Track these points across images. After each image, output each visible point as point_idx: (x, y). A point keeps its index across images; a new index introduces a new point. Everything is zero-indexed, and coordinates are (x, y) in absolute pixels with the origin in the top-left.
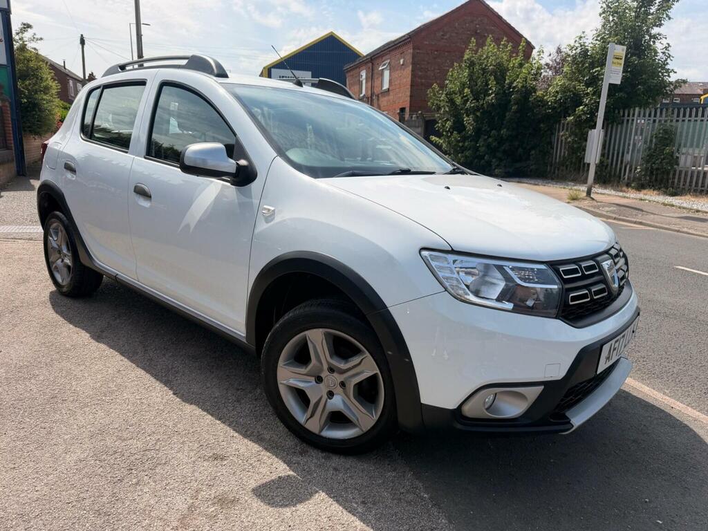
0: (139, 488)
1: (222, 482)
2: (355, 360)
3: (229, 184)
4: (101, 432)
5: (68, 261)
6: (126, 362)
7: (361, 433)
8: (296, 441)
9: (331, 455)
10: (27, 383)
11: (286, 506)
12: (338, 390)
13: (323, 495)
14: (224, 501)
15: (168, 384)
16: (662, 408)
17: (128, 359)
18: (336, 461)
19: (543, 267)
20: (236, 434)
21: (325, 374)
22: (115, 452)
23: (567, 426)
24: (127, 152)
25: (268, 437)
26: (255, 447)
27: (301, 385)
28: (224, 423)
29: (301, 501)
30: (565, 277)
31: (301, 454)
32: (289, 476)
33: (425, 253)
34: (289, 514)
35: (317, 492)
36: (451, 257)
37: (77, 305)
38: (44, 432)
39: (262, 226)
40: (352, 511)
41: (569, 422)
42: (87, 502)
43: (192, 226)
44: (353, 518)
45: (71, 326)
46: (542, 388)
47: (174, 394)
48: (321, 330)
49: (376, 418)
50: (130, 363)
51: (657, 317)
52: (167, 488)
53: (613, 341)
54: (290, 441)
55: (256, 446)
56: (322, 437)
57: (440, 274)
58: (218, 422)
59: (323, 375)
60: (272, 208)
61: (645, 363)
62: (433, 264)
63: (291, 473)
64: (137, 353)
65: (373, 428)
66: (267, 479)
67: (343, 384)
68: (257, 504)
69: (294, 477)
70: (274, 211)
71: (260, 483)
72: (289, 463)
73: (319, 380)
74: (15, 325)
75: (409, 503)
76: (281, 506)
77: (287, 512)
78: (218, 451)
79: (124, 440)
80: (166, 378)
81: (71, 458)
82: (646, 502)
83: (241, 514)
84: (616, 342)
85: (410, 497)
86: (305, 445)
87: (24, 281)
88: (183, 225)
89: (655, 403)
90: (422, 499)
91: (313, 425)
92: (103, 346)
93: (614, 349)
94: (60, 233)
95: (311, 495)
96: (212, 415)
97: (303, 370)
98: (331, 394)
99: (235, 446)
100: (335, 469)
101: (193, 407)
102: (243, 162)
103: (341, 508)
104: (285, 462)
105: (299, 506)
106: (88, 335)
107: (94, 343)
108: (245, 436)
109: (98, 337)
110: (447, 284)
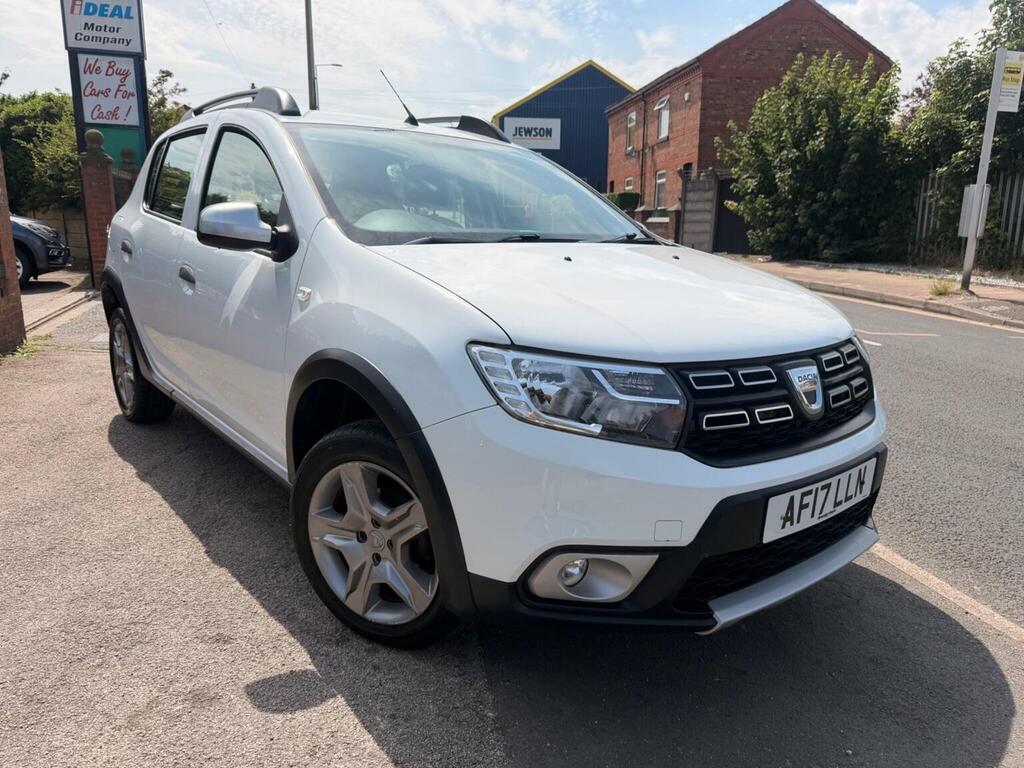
0: (98, 671)
1: (210, 671)
2: (402, 509)
3: (270, 259)
4: (88, 596)
5: (131, 375)
6: (166, 507)
7: (413, 616)
8: (339, 624)
9: (380, 647)
10: (29, 530)
11: (282, 711)
12: (385, 553)
13: (340, 700)
14: (200, 699)
15: (204, 538)
16: (948, 612)
17: (170, 503)
18: (384, 656)
19: (659, 371)
20: (261, 610)
21: (368, 528)
22: (92, 623)
23: (707, 623)
24: (179, 224)
25: (301, 616)
26: (277, 628)
27: (338, 543)
28: (252, 594)
29: (303, 707)
30: (697, 388)
31: (337, 643)
32: (306, 671)
33: (475, 349)
34: (278, 724)
35: (334, 696)
36: (512, 355)
37: (141, 432)
38: (17, 591)
39: (298, 316)
40: (369, 727)
41: (710, 616)
42: (24, 684)
43: (231, 321)
44: (368, 736)
45: (120, 459)
46: (654, 558)
47: (206, 552)
48: (357, 463)
49: (431, 595)
50: (169, 509)
51: (1011, 473)
52: (135, 674)
53: (797, 494)
54: (331, 625)
55: (282, 627)
56: (366, 620)
57: (492, 380)
58: (245, 592)
59: (365, 530)
60: (308, 290)
61: (958, 543)
62: (483, 364)
63: (312, 667)
64: (185, 497)
65: (428, 609)
66: (275, 673)
67: (390, 544)
68: (244, 706)
69: (313, 673)
70: (309, 294)
71: (260, 677)
72: (313, 655)
73: (362, 537)
74: (50, 457)
75: (459, 723)
76: (274, 711)
77: (278, 719)
78: (225, 632)
79: (112, 608)
80: (204, 530)
81: (32, 627)
82: (847, 754)
83: (214, 717)
84: (804, 495)
85: (465, 714)
86: (349, 631)
87: (92, 401)
88: (224, 316)
89: (941, 606)
90: (483, 718)
91: (356, 603)
92: (146, 486)
93: (803, 507)
94: (123, 337)
95: (323, 699)
96: (241, 583)
97: (336, 521)
98: (377, 558)
99: (252, 626)
100: (376, 667)
101: (223, 570)
102: (283, 229)
103: (357, 721)
104: (309, 652)
105: (299, 714)
106: (135, 471)
107: (137, 481)
108: (273, 613)
109: (144, 475)
110: (502, 396)
